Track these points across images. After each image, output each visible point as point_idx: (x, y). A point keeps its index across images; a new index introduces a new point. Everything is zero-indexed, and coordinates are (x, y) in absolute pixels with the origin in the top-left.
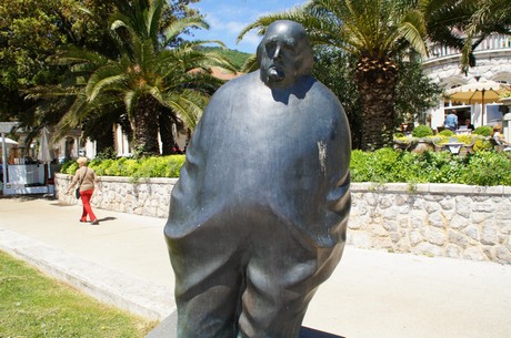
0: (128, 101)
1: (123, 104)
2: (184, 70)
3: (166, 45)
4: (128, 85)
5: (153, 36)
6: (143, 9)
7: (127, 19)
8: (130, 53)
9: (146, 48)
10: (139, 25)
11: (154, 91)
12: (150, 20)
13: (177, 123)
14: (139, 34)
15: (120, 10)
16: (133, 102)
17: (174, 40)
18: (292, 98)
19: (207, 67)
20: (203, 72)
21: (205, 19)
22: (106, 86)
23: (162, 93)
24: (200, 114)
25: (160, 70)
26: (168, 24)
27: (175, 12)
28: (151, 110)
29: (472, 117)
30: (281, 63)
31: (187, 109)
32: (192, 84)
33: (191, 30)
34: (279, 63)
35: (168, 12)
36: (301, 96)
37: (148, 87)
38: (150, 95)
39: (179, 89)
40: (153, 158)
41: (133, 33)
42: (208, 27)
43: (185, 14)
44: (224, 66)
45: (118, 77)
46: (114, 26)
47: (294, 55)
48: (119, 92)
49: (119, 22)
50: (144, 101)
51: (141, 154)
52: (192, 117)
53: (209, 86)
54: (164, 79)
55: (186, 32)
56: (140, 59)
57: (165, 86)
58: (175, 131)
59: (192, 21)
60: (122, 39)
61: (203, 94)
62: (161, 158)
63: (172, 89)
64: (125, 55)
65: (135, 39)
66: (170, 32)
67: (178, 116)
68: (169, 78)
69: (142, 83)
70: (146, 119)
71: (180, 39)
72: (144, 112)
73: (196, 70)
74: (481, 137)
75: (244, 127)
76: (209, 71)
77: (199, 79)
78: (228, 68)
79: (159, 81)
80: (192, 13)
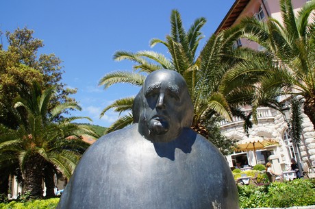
0: (21, 158)
1: (17, 160)
2: (63, 137)
3: (52, 120)
4: (22, 147)
5: (43, 113)
6: (37, 96)
7: (26, 102)
8: (26, 124)
9: (37, 121)
10: (34, 106)
11: (41, 151)
12: (41, 103)
13: (57, 173)
14: (33, 112)
15: (22, 96)
16: (25, 159)
17: (57, 117)
18: (178, 152)
19: (79, 135)
20: (76, 138)
21: (79, 105)
22: (5, 147)
23: (47, 152)
24: (73, 166)
25: (46, 137)
26: (54, 107)
27: (59, 100)
28: (38, 165)
29: (248, 159)
30: (165, 113)
31: (64, 164)
32: (69, 146)
33: (69, 111)
34: (162, 112)
35: (55, 99)
36: (187, 150)
37: (37, 148)
38: (38, 154)
39: (59, 150)
40: (37, 201)
41: (29, 111)
42: (80, 109)
43: (66, 101)
44: (91, 134)
45: (15, 141)
46: (16, 105)
47: (178, 105)
48: (15, 152)
49: (20, 103)
50: (33, 158)
51: (28, 199)
52: (68, 170)
53: (80, 148)
54: (49, 143)
55: (66, 112)
56: (33, 129)
57: (49, 148)
58: (55, 179)
59: (70, 105)
60: (21, 115)
61: (76, 153)
62: (43, 201)
63: (54, 150)
64: (22, 126)
65: (30, 115)
66: (55, 112)
67: (58, 168)
68: (52, 142)
69: (33, 145)
70: (34, 171)
71: (62, 117)
72: (33, 166)
73: (71, 137)
74: (259, 171)
75: (123, 190)
76: (81, 138)
77: (73, 142)
78: (93, 135)
79: (45, 144)
80: (70, 100)
